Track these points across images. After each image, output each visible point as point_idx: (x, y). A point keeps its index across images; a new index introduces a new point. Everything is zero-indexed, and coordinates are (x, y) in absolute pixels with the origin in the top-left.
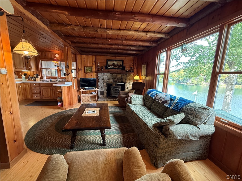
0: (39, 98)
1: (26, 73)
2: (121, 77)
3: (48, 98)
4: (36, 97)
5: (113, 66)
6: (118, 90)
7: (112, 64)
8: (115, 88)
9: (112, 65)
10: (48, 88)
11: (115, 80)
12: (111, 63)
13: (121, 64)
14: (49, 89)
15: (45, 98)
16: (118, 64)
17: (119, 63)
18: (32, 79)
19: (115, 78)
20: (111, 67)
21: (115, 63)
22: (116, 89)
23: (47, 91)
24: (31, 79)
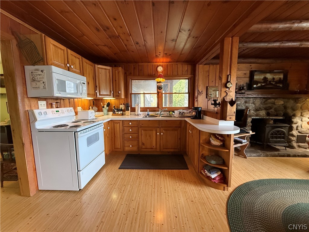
0: (135, 149)
1: (109, 102)
2: (283, 104)
3: (151, 149)
4: (131, 146)
5: (263, 83)
6: (283, 132)
7: (263, 79)
8: (274, 128)
9: (263, 81)
10: (152, 130)
11: (271, 110)
12: (260, 77)
13: (280, 78)
14: (154, 132)
15: (145, 149)
16: (274, 79)
17: (277, 76)
18: (119, 113)
19: (271, 108)
20: (259, 85)
21: (269, 76)
22: (278, 131)
23: (150, 136)
24: (117, 113)
